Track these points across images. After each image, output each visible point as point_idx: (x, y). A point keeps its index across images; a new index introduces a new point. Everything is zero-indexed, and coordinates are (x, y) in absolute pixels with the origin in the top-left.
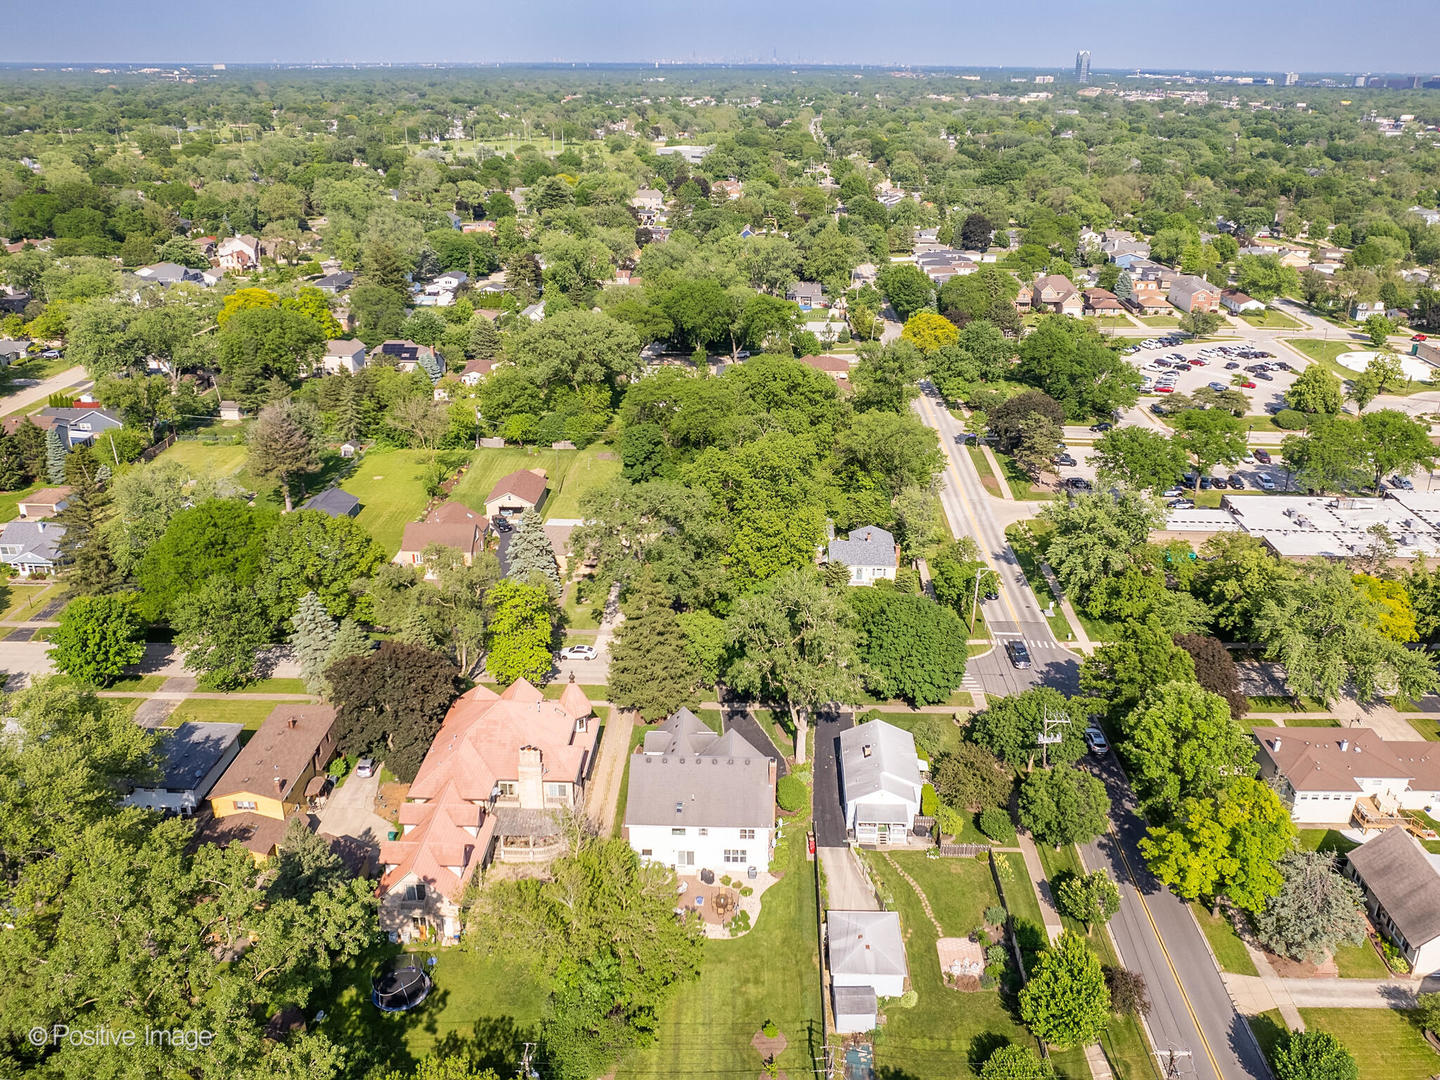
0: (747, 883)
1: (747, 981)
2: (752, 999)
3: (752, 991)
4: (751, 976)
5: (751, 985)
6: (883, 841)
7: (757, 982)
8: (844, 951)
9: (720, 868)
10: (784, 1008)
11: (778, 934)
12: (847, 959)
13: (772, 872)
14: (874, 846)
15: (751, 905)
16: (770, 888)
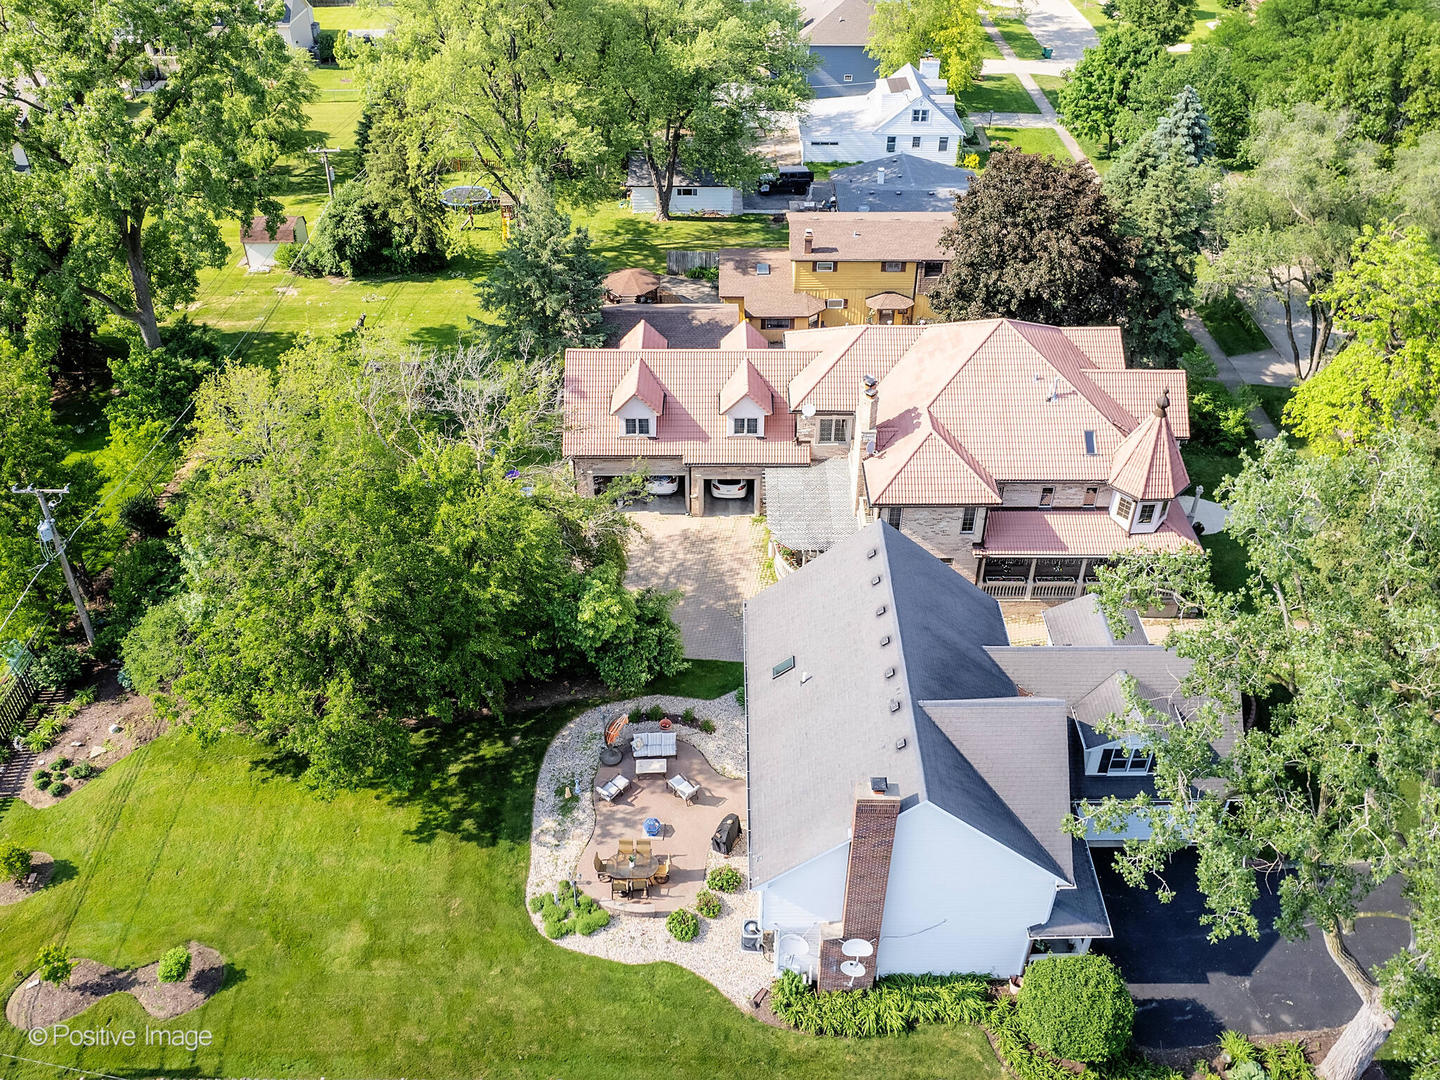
2: (322, 944)
4: (392, 940)
7: (370, 956)
10: (270, 1013)
15: (639, 941)
16: (708, 986)
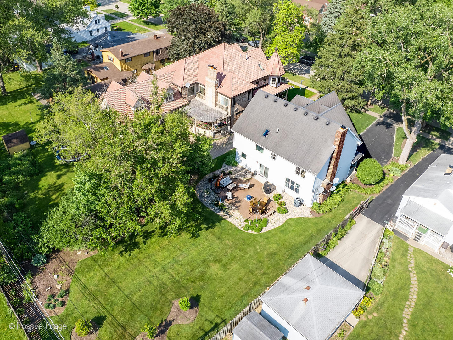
0: (290, 206)
1: (219, 261)
2: (209, 274)
3: (215, 269)
4: (225, 260)
5: (218, 265)
6: (417, 238)
7: (225, 267)
8: (286, 288)
9: (280, 187)
10: (220, 297)
11: (273, 247)
12: (281, 296)
13: (312, 211)
14: (406, 238)
15: (277, 220)
16: (301, 218)
